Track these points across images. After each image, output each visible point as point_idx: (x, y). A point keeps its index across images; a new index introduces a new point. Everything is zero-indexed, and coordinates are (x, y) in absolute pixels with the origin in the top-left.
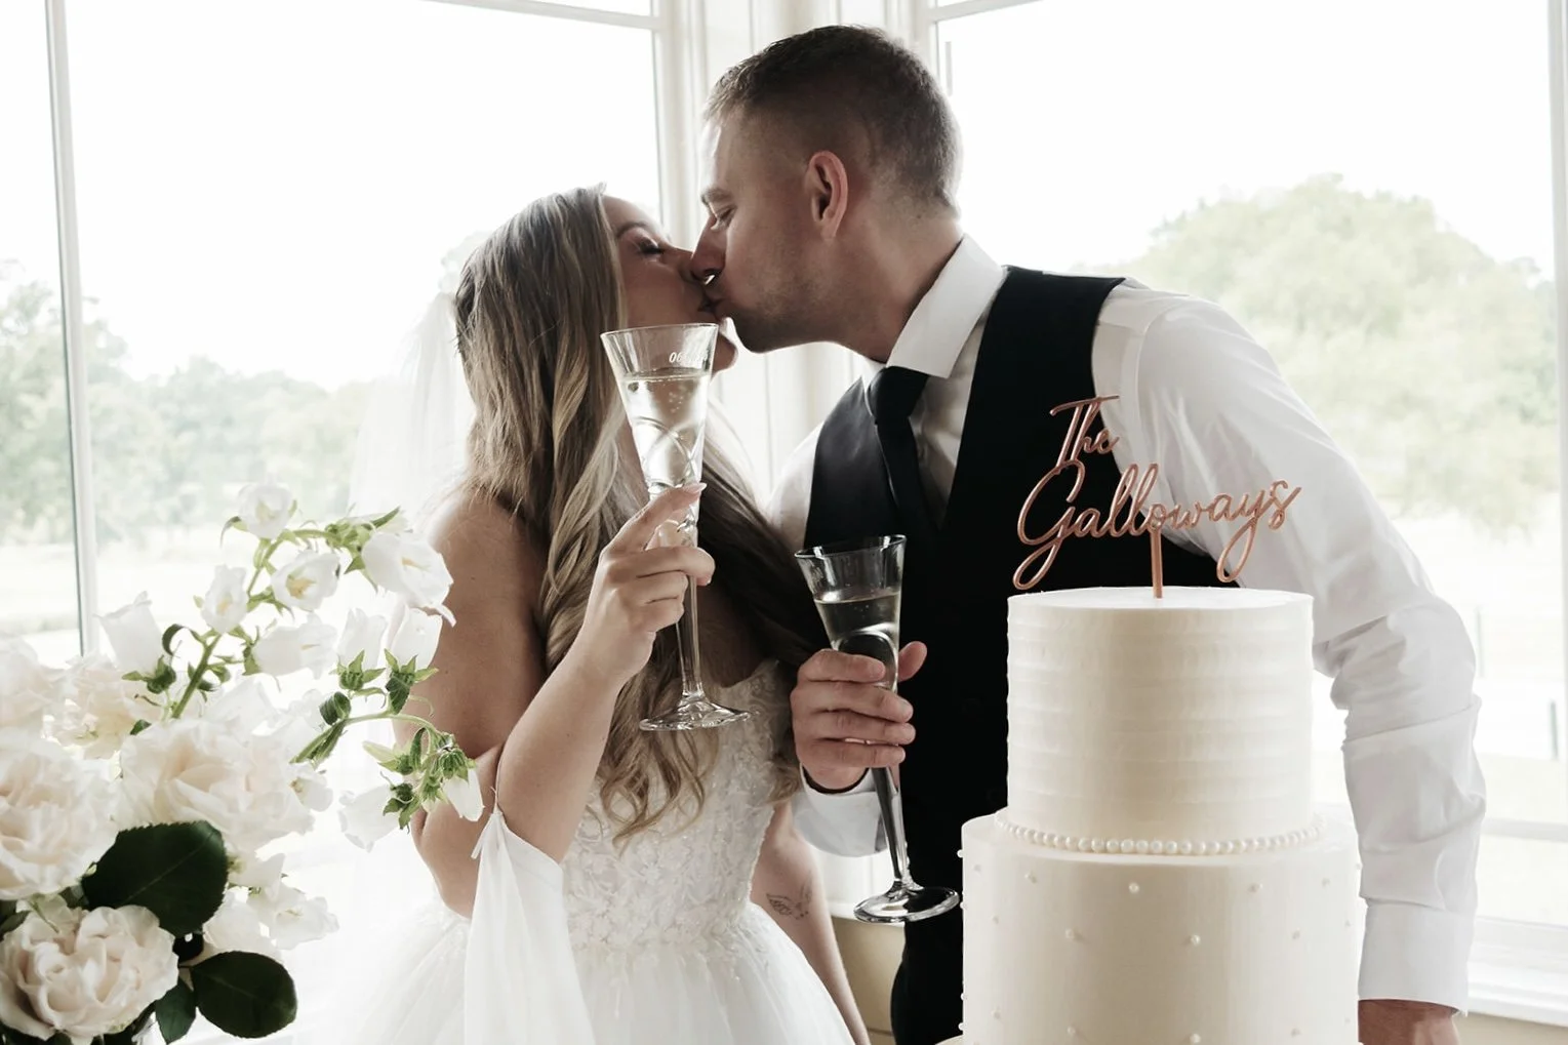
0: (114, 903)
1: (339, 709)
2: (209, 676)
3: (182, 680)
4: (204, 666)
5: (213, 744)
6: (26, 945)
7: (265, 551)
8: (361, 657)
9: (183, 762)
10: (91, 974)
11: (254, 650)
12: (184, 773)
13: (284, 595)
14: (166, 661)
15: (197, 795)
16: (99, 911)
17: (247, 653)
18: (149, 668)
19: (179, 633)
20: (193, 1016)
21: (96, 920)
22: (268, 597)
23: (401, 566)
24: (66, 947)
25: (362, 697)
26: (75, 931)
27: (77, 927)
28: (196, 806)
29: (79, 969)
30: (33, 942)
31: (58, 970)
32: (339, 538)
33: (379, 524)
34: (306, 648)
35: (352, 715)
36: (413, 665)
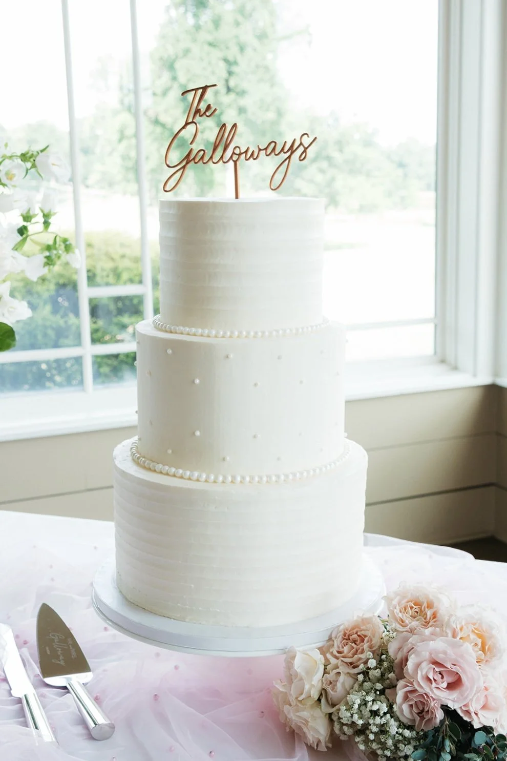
1: (24, 231)
8: (29, 210)
13: (5, 181)
23: (50, 166)
25: (32, 225)
32: (26, 158)
33: (42, 151)
34: (15, 201)
35: (29, 233)
36: (50, 211)
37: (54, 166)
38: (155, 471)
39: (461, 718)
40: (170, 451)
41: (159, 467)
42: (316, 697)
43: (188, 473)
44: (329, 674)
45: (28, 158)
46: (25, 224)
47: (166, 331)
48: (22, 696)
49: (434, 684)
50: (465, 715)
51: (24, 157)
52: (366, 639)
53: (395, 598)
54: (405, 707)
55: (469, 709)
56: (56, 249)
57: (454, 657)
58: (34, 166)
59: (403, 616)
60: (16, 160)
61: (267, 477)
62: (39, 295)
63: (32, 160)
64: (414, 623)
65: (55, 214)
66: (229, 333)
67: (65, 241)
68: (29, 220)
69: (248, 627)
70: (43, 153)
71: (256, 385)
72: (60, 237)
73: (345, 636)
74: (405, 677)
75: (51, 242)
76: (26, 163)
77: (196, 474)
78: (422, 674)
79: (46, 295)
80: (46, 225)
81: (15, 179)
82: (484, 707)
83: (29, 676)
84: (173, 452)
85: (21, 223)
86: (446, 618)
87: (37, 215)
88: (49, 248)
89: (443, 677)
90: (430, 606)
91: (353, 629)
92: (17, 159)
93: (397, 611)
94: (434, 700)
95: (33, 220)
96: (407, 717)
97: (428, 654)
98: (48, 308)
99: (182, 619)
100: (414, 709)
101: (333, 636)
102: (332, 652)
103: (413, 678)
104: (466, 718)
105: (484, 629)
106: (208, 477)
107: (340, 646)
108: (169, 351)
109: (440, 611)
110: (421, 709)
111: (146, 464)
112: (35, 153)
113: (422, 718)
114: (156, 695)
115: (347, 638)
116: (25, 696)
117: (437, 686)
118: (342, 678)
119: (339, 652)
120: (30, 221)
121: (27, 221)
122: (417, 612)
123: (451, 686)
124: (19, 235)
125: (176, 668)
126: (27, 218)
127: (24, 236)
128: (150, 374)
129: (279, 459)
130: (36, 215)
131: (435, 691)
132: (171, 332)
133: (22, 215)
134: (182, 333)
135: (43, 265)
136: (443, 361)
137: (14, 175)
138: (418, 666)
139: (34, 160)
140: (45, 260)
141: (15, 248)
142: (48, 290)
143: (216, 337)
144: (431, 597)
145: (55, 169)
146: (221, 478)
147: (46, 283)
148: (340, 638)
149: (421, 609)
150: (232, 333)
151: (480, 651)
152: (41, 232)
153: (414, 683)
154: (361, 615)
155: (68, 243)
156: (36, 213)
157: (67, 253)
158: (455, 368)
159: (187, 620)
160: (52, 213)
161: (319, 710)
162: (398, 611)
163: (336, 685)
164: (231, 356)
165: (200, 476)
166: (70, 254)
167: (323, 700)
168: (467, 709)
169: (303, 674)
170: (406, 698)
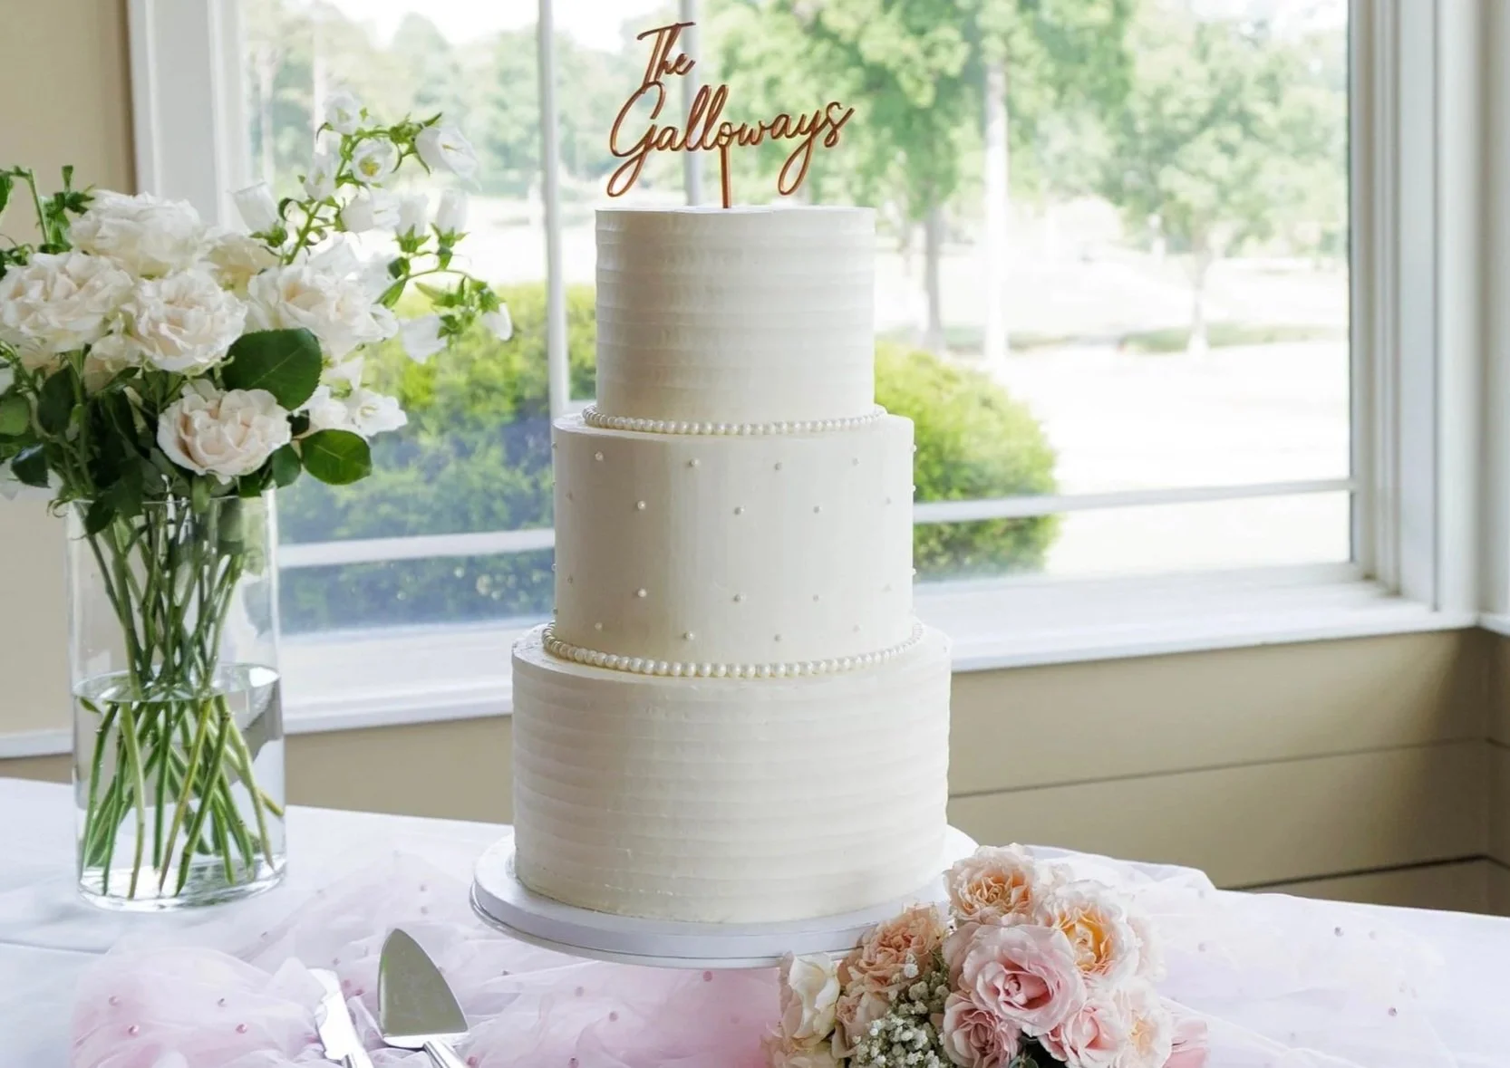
0: (247, 386)
1: (402, 268)
2: (312, 236)
3: (293, 239)
4: (308, 229)
5: (313, 281)
6: (186, 411)
7: (349, 146)
8: (413, 229)
9: (294, 291)
10: (230, 432)
11: (342, 215)
12: (293, 299)
13: (359, 176)
14: (281, 224)
15: (302, 313)
16: (235, 393)
17: (337, 216)
18: (267, 228)
19: (290, 204)
20: (300, 470)
21: (234, 397)
22: (349, 177)
23: (442, 149)
24: (214, 414)
25: (417, 258)
26: (219, 405)
27: (220, 402)
28: (299, 318)
29: (222, 427)
30: (191, 410)
31: (209, 427)
32: (400, 135)
33: (429, 123)
34: (377, 212)
35: (412, 272)
36: (452, 232)
37: (447, 150)
38: (575, 661)
39: (1049, 1054)
40: (599, 626)
41: (582, 653)
42: (824, 1033)
43: (626, 661)
44: (848, 996)
45: (403, 136)
46: (404, 255)
47: (600, 426)
48: (341, 1057)
49: (1002, 997)
50: (1056, 1052)
51: (397, 134)
52: (913, 940)
53: (963, 870)
54: (958, 1039)
55: (1060, 1041)
56: (462, 303)
57: (1035, 950)
58: (412, 150)
59: (972, 899)
60: (381, 139)
61: (756, 667)
62: (479, 426)
63: (409, 138)
64: (989, 909)
65: (462, 236)
66: (697, 427)
67: (480, 287)
68: (412, 247)
69: (720, 923)
70: (430, 127)
71: (737, 511)
72: (472, 280)
73: (884, 940)
74: (960, 989)
75: (454, 290)
76: (399, 145)
77: (639, 662)
78: (984, 982)
79: (492, 424)
80: (444, 256)
81: (378, 173)
82: (1094, 1044)
83: (358, 1034)
84: (604, 628)
85: (396, 252)
86: (1041, 899)
87: (428, 238)
88: (449, 301)
89: (1019, 989)
90: (1017, 882)
91: (898, 929)
92: (383, 137)
93: (964, 889)
94: (1001, 1020)
95: (420, 249)
96: (961, 1053)
97: (996, 948)
98: (496, 453)
99: (611, 911)
100: (972, 1040)
101: (864, 941)
102: (857, 965)
103: (971, 988)
104: (1056, 1056)
105: (1099, 915)
106: (657, 666)
107: (873, 955)
108: (599, 457)
109: (1033, 889)
110: (983, 1040)
111: (561, 649)
112: (415, 128)
113: (984, 1055)
114: (573, 1059)
115: (886, 942)
116: (347, 1057)
117: (1008, 999)
118: (865, 1001)
119: (870, 964)
120: (414, 250)
121: (409, 251)
122: (997, 894)
123: (1031, 1004)
124: (391, 276)
125: (613, 1016)
126: (409, 243)
127: (401, 277)
128: (570, 496)
129: (777, 638)
130: (424, 239)
131: (1005, 1008)
132: (607, 427)
133: (399, 239)
134: (623, 428)
135: (436, 334)
136: (1369, 577)
137: (377, 167)
138: (980, 968)
139: (413, 140)
140: (443, 324)
141: (384, 299)
142: (497, 413)
143: (676, 432)
144: (1022, 869)
145: (450, 156)
146: (678, 668)
147: (495, 396)
148: (875, 944)
149: (1003, 888)
150: (703, 426)
151: (1092, 951)
152: (435, 271)
153: (972, 996)
154: (912, 906)
155: (485, 291)
156: (426, 234)
157: (485, 311)
158: (1396, 592)
159: (619, 912)
160: (456, 233)
161: (827, 1054)
162: (966, 891)
163: (855, 1013)
164: (697, 462)
165: (644, 665)
166: (491, 314)
167: (835, 1038)
168: (1057, 1040)
169: (802, 992)
170: (960, 1022)
